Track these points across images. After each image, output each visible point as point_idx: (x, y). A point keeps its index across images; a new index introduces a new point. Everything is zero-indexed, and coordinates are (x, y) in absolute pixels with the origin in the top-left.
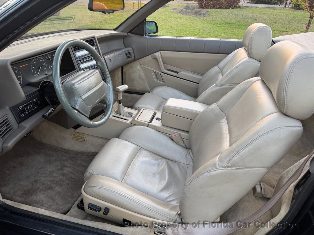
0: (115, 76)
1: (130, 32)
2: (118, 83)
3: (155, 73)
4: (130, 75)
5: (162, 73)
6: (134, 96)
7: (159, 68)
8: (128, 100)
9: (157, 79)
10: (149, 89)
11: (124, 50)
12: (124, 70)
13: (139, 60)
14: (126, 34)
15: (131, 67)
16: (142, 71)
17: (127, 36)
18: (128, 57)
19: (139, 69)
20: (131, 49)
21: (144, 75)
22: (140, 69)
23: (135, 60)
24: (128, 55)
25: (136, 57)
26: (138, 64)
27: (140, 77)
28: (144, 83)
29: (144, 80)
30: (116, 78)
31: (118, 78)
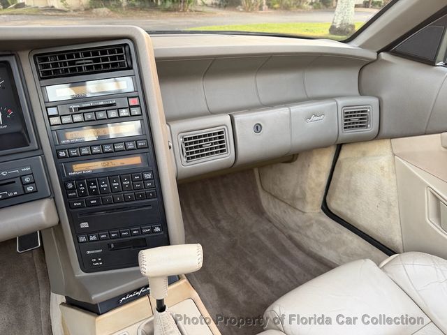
0: (309, 166)
1: (387, 49)
2: (313, 185)
3: (436, 198)
4: (351, 175)
6: (345, 235)
8: (326, 240)
9: (440, 224)
10: (395, 236)
11: (341, 102)
12: (342, 156)
13: (394, 141)
14: (373, 55)
15: (364, 154)
16: (393, 177)
17: (372, 62)
18: (348, 125)
19: (382, 168)
20: (374, 101)
21: (394, 189)
22: (386, 169)
23: (378, 137)
24: (355, 118)
25: (385, 131)
26: (388, 151)
27: (378, 194)
28: (388, 214)
29: (391, 205)
30: (312, 171)
31: (319, 172)
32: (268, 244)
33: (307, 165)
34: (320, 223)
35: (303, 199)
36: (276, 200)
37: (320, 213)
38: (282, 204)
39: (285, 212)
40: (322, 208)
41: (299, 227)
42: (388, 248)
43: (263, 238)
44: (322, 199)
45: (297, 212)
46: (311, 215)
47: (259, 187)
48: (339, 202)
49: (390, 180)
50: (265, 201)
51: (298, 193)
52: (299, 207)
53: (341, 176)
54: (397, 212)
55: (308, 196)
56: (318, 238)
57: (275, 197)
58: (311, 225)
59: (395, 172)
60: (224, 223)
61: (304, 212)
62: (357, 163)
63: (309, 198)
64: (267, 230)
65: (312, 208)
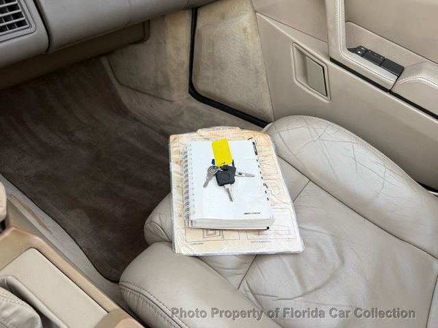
0: (165, 42)
2: (175, 67)
3: (303, 55)
4: (213, 45)
5: (332, 60)
7: (322, 32)
9: (307, 82)
10: (265, 106)
16: (257, 39)
19: (245, 30)
21: (260, 53)
22: (249, 30)
26: (249, 7)
27: (245, 62)
28: (257, 83)
29: (258, 72)
30: (170, 48)
31: (178, 49)
32: (140, 146)
33: (163, 42)
34: (190, 109)
35: (167, 85)
36: (138, 94)
37: (188, 98)
38: (146, 97)
39: (151, 106)
40: (190, 92)
41: (170, 119)
42: (260, 120)
43: (131, 140)
44: (188, 82)
45: (164, 103)
46: (180, 102)
47: (114, 81)
48: (205, 80)
49: (254, 43)
50: (125, 97)
51: (160, 79)
52: (166, 97)
53: (203, 49)
54: (265, 79)
55: (172, 80)
56: (191, 126)
57: (136, 90)
58: (182, 113)
59: (258, 32)
60: (79, 135)
61: (171, 102)
62: (218, 28)
63: (174, 83)
64: (135, 130)
65: (180, 96)
